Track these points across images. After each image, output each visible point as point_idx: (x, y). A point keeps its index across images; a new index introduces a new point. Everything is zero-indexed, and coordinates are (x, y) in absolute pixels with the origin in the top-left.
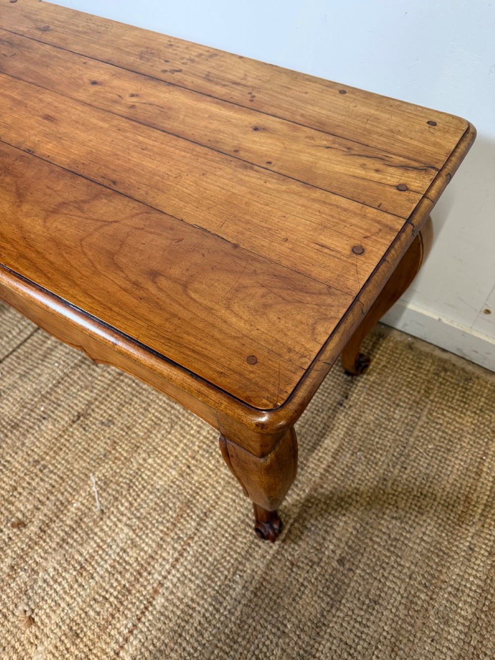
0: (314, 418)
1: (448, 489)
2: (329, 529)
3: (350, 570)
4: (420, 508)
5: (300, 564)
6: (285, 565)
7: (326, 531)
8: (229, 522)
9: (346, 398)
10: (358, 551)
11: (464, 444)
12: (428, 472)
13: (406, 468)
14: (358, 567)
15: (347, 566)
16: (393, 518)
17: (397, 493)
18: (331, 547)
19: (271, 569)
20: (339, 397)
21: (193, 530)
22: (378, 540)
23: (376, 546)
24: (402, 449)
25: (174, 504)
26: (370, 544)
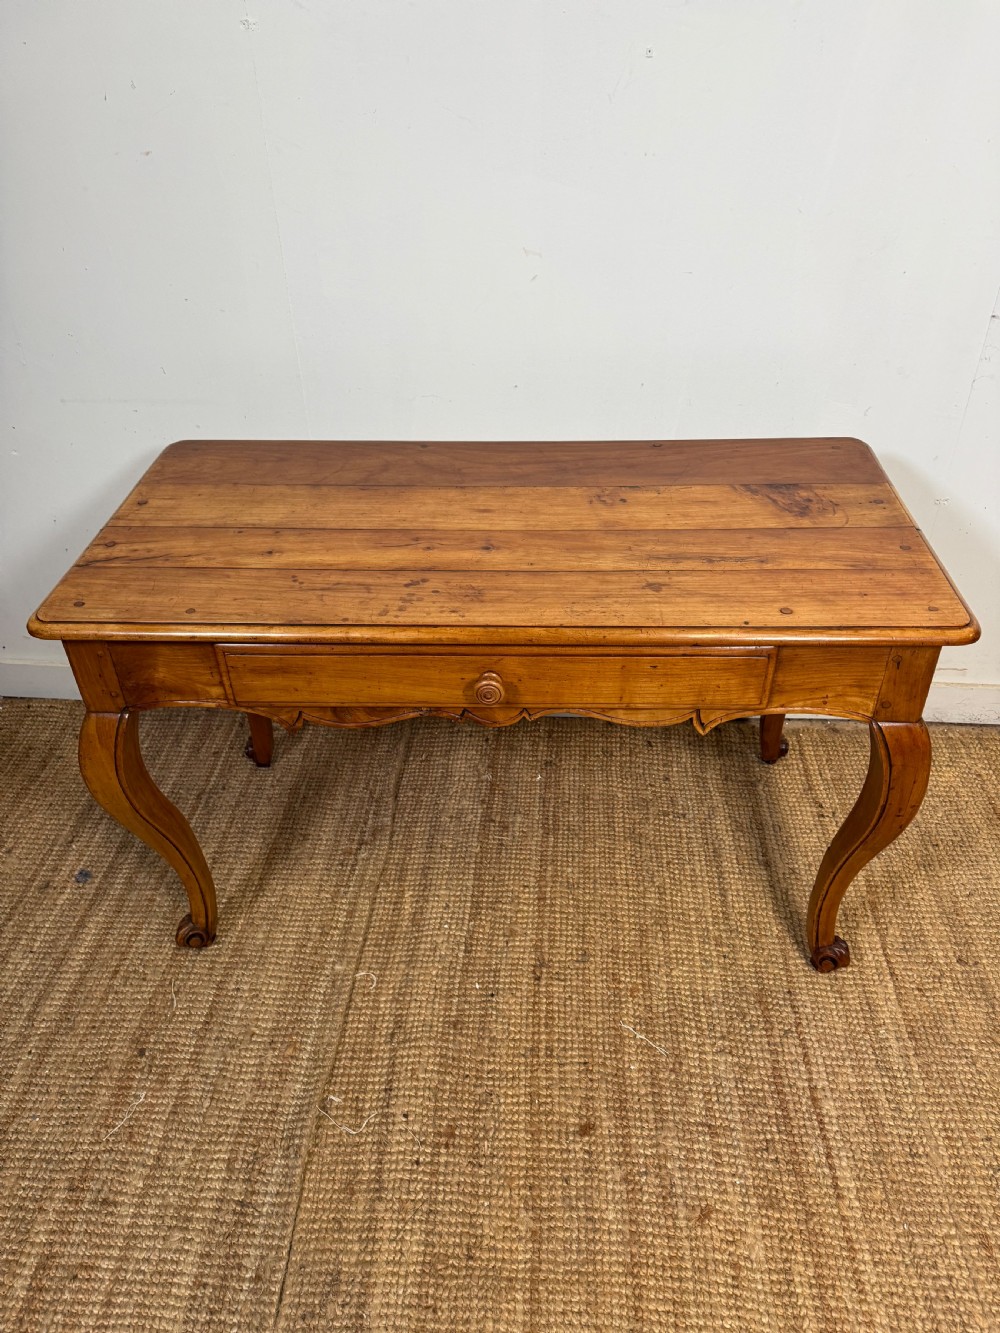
0: (809, 842)
1: (989, 846)
2: (922, 939)
3: (976, 963)
4: (981, 874)
5: (927, 986)
6: (915, 996)
7: (924, 942)
8: (823, 987)
9: (821, 806)
10: (966, 943)
11: (966, 799)
12: (958, 839)
13: (937, 845)
14: (981, 958)
15: (971, 963)
16: (968, 896)
17: (950, 872)
18: (940, 954)
19: (907, 1007)
20: (814, 810)
21: (793, 1016)
22: (975, 923)
23: (978, 930)
24: (917, 829)
25: (747, 1001)
26: (971, 930)
